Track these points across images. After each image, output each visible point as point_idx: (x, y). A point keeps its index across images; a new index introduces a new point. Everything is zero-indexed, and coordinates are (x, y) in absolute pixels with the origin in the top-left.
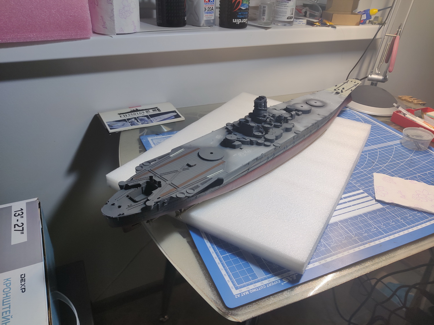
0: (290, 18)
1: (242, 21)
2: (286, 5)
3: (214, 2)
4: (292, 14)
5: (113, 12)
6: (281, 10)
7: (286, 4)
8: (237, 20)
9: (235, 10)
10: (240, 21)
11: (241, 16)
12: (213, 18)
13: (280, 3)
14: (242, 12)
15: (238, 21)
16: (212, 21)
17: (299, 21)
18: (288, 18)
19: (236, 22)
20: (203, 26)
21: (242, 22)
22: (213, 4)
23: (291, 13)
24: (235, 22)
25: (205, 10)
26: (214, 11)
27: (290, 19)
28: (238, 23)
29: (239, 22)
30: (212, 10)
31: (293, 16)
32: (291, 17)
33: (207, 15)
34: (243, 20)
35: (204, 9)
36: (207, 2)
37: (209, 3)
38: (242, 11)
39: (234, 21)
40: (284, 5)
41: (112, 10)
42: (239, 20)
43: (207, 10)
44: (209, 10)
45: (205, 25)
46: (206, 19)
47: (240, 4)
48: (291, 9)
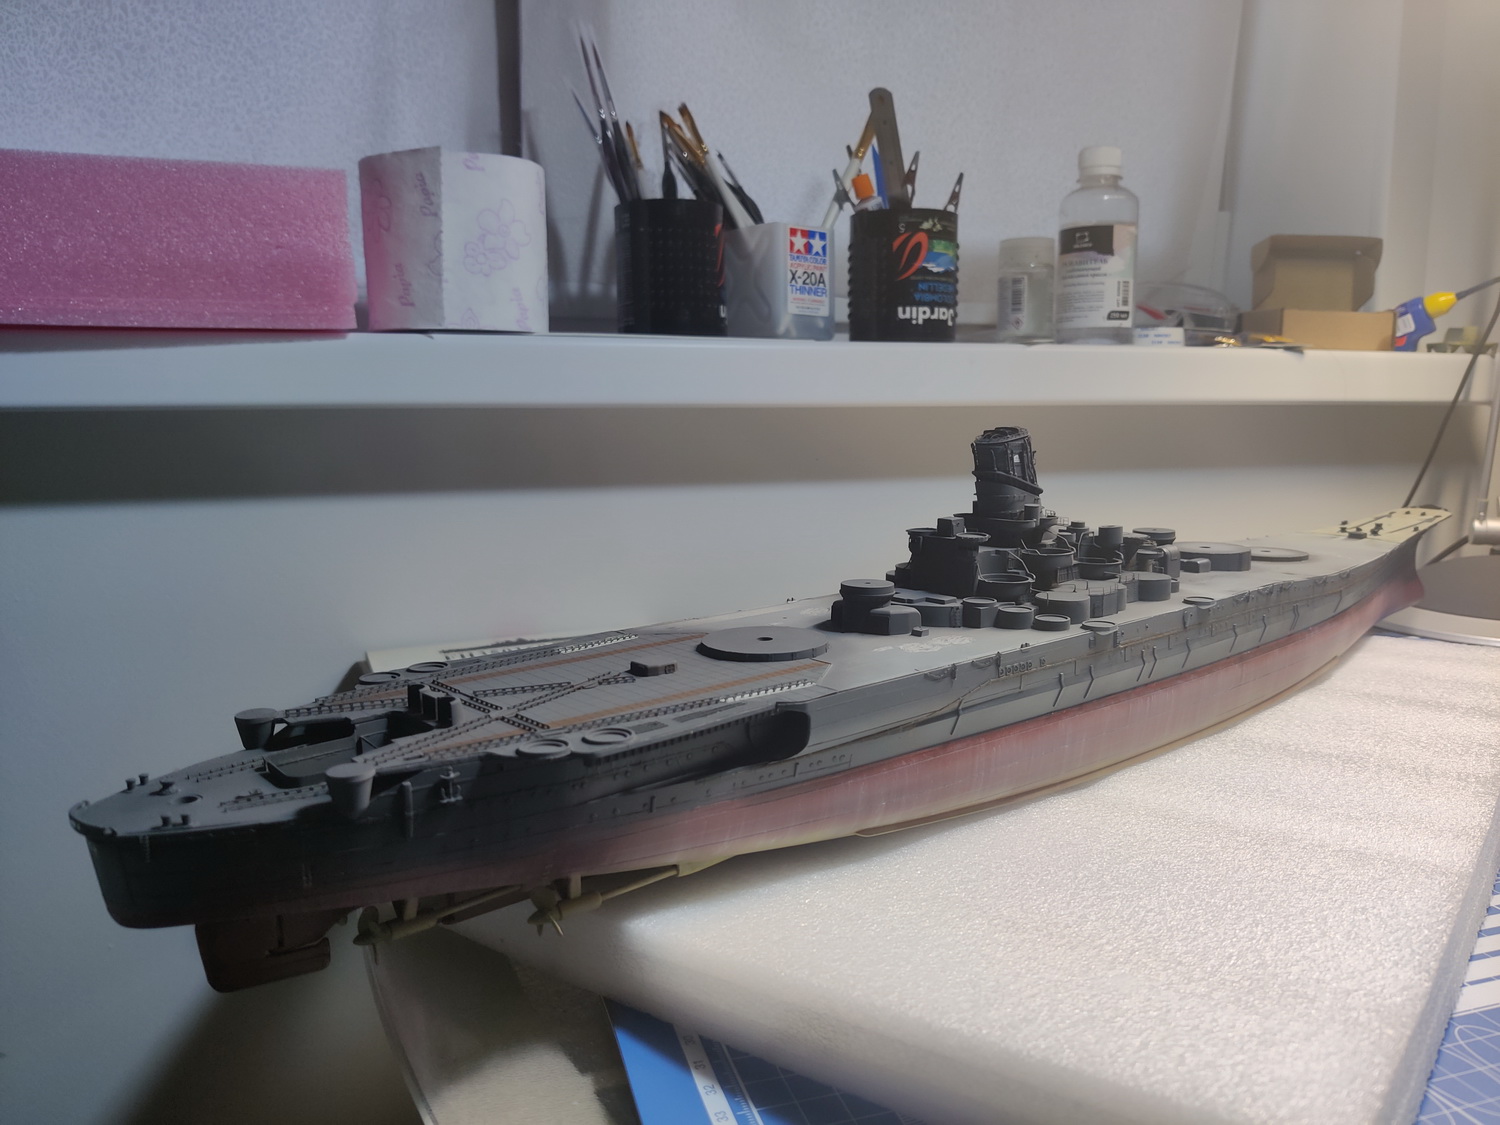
0: (1117, 315)
1: (932, 312)
2: (1097, 272)
3: (827, 258)
4: (1125, 302)
5: (440, 241)
6: (1091, 288)
7: (1093, 266)
8: (914, 309)
9: (904, 276)
10: (924, 313)
11: (928, 297)
12: (824, 311)
13: (1076, 267)
14: (932, 281)
15: (919, 314)
16: (821, 324)
17: (1156, 336)
18: (1109, 315)
19: (911, 319)
20: (786, 336)
21: (935, 317)
22: (824, 262)
23: (1121, 298)
24: (907, 316)
25: (793, 278)
26: (827, 288)
27: (1120, 318)
28: (917, 319)
29: (921, 318)
30: (821, 285)
31: (1129, 308)
32: (1120, 312)
33: (802, 296)
34: (936, 309)
35: (790, 276)
36: (799, 251)
37: (809, 256)
38: (930, 278)
39: (904, 312)
40: (1090, 272)
41: (437, 237)
42: (921, 309)
43: (800, 282)
44: (808, 281)
45: (794, 333)
46: (797, 312)
47: (923, 253)
48: (1119, 283)
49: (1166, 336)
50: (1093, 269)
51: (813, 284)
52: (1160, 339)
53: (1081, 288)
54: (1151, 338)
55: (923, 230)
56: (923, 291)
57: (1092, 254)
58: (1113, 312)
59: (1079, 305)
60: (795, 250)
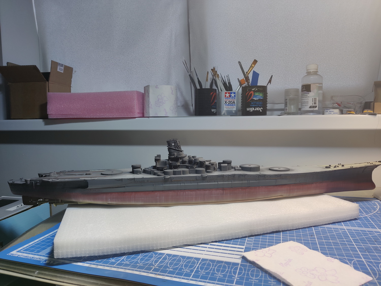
6: (305, 100)
7: (307, 95)
8: (250, 108)
10: (253, 109)
12: (235, 109)
14: (254, 102)
15: (252, 109)
16: (234, 112)
18: (310, 107)
19: (250, 110)
20: (224, 115)
21: (256, 110)
22: (235, 98)
25: (226, 103)
26: (236, 104)
29: (252, 110)
30: (234, 104)
32: (313, 106)
33: (228, 106)
34: (256, 108)
36: (227, 97)
37: (230, 98)
39: (248, 109)
40: (305, 96)
41: (149, 101)
43: (228, 103)
45: (226, 114)
46: (227, 110)
49: (333, 111)
51: (231, 103)
52: (331, 112)
53: (303, 101)
54: (329, 112)
59: (303, 105)
60: (226, 97)
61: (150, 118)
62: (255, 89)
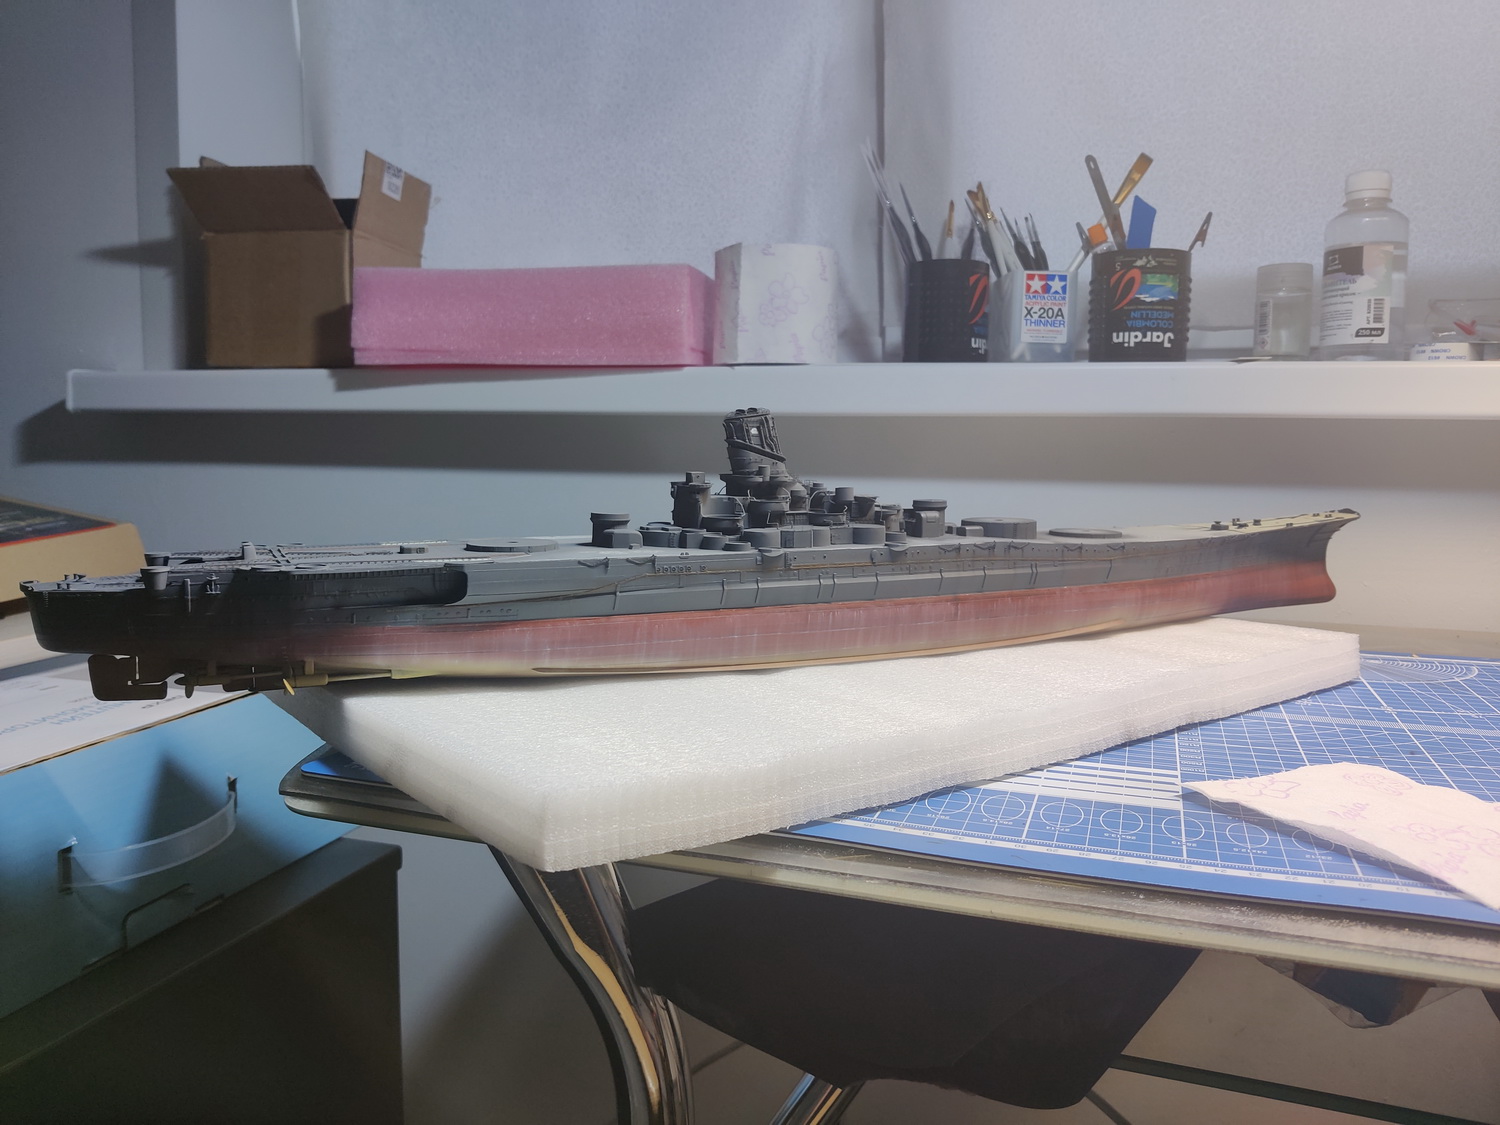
0: (1368, 332)
2: (1345, 292)
4: (1378, 319)
6: (1339, 307)
7: (1346, 286)
8: (1127, 334)
9: (1120, 306)
10: (1136, 337)
12: (1061, 339)
13: (1330, 288)
14: (1144, 309)
15: (1132, 338)
16: (1058, 350)
17: (1433, 351)
18: (1358, 332)
20: (1021, 359)
21: (1148, 339)
22: (1064, 299)
23: (1371, 316)
24: (1121, 340)
25: (1029, 313)
26: (1066, 319)
27: (1372, 335)
29: (1133, 341)
30: (1060, 318)
31: (1386, 324)
32: (1371, 329)
33: (1037, 328)
34: (1149, 334)
35: (1025, 312)
36: (1036, 292)
37: (1046, 296)
40: (1340, 292)
42: (1133, 334)
43: (1036, 317)
44: (1045, 315)
45: (1028, 357)
46: (1031, 340)
47: (1136, 287)
48: (1369, 301)
49: (1445, 351)
50: (1342, 290)
51: (1051, 317)
52: (1437, 354)
53: (1332, 308)
54: (1428, 354)
55: (1136, 267)
56: (1135, 319)
57: (1342, 275)
58: (1362, 329)
59: (1329, 324)
60: (1032, 290)
61: (736, 368)
62: (1149, 262)
